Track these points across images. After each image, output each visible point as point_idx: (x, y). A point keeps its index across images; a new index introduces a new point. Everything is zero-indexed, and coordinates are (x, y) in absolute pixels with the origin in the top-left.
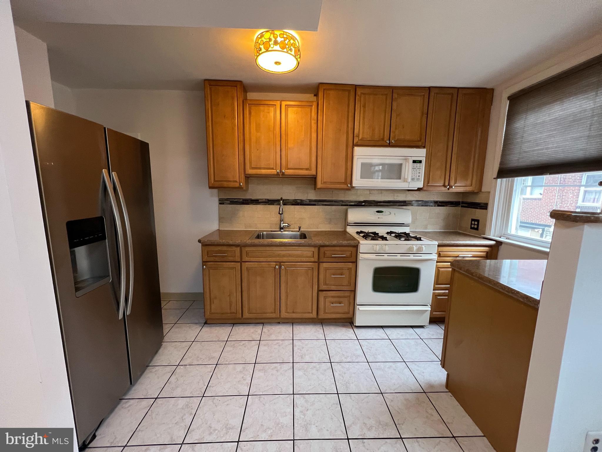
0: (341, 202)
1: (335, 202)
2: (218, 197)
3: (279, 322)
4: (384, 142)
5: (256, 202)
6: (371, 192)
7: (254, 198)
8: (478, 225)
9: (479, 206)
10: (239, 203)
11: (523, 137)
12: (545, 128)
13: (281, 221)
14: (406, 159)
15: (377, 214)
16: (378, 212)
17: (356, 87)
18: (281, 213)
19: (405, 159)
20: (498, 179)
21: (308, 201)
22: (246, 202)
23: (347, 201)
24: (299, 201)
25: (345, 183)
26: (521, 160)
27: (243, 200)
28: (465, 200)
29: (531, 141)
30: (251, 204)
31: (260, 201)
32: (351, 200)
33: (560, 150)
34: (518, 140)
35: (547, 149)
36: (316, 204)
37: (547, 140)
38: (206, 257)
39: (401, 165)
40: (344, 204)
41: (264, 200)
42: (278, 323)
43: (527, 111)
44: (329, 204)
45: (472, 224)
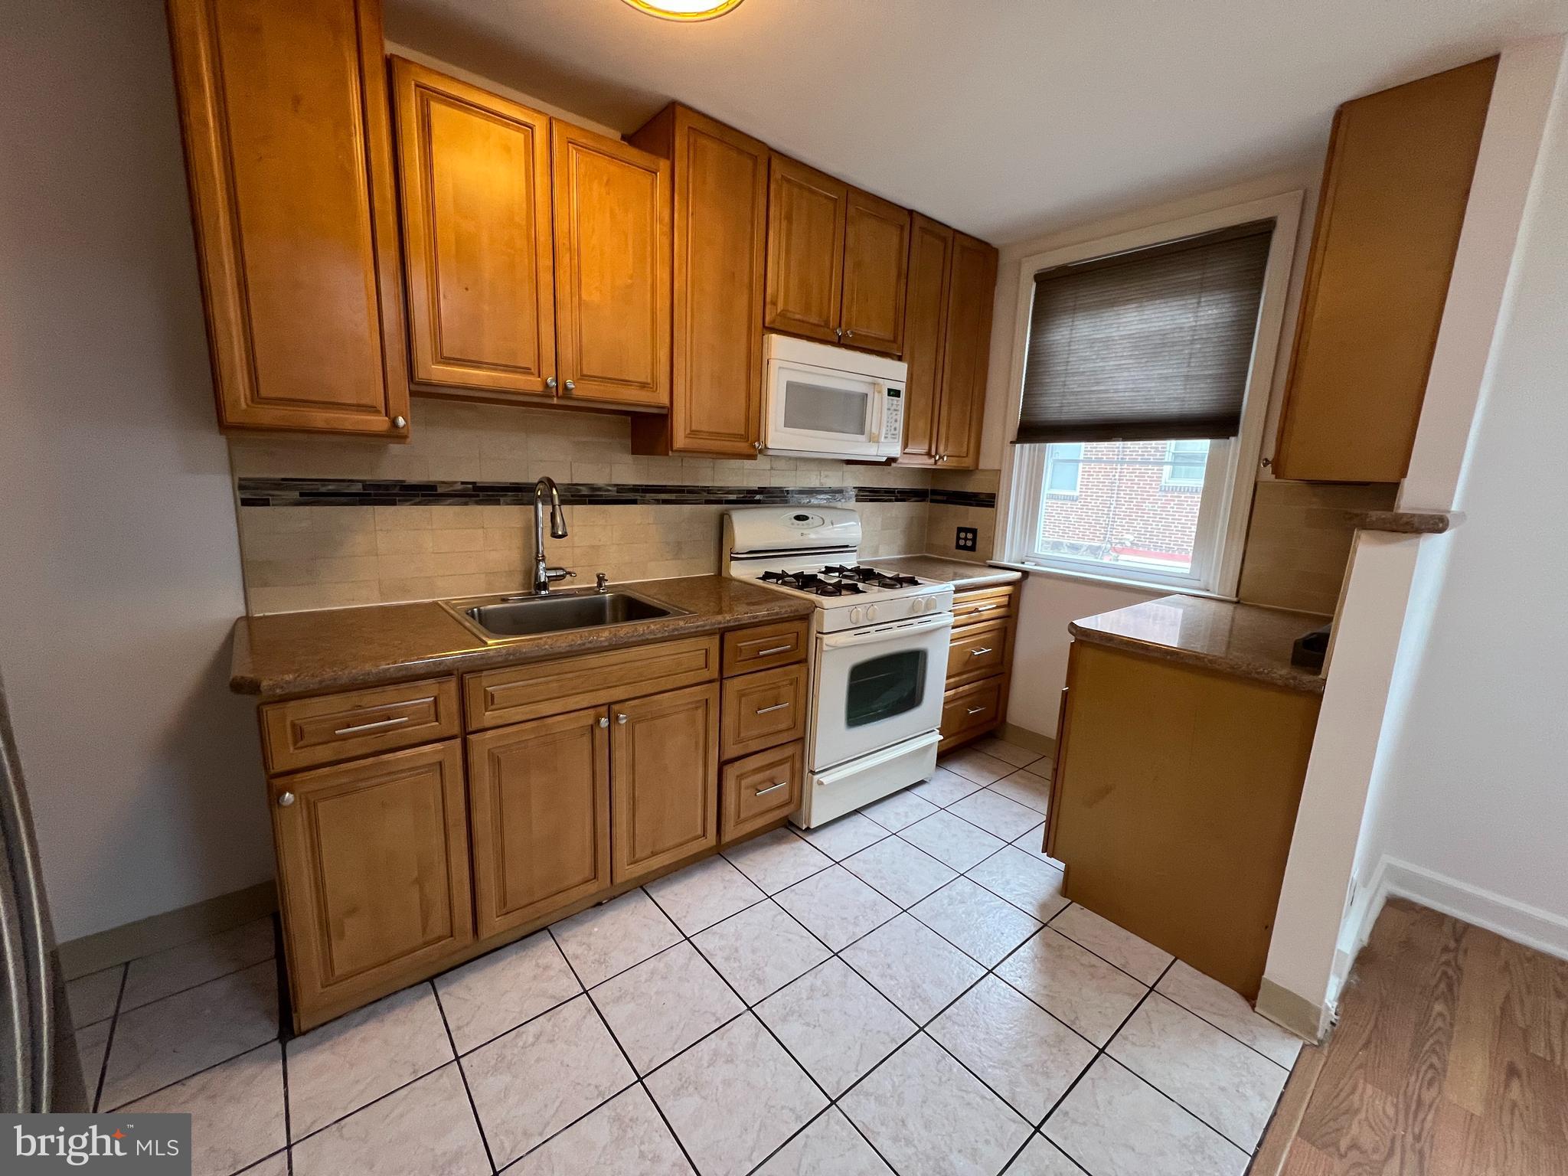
0: (705, 491)
1: (690, 492)
2: (232, 471)
3: (599, 901)
4: (828, 330)
5: (426, 493)
6: (774, 466)
7: (416, 477)
8: (974, 540)
9: (975, 500)
10: (343, 499)
11: (1070, 364)
12: (1111, 351)
13: (538, 562)
14: (875, 384)
15: (798, 524)
16: (798, 518)
17: (772, 154)
18: (560, 533)
19: (872, 383)
20: (1017, 445)
21: (615, 489)
22: (381, 495)
23: (720, 489)
24: (585, 491)
25: (745, 437)
26: (1065, 409)
27: (366, 485)
28: (940, 487)
29: (1084, 372)
30: (403, 502)
31: (440, 490)
32: (728, 487)
33: (1139, 396)
34: (1059, 368)
35: (1116, 391)
36: (639, 498)
37: (1116, 375)
38: (292, 748)
39: (864, 397)
40: (712, 497)
41: (459, 487)
42: (594, 906)
43: (1075, 310)
44: (674, 498)
45: (958, 538)
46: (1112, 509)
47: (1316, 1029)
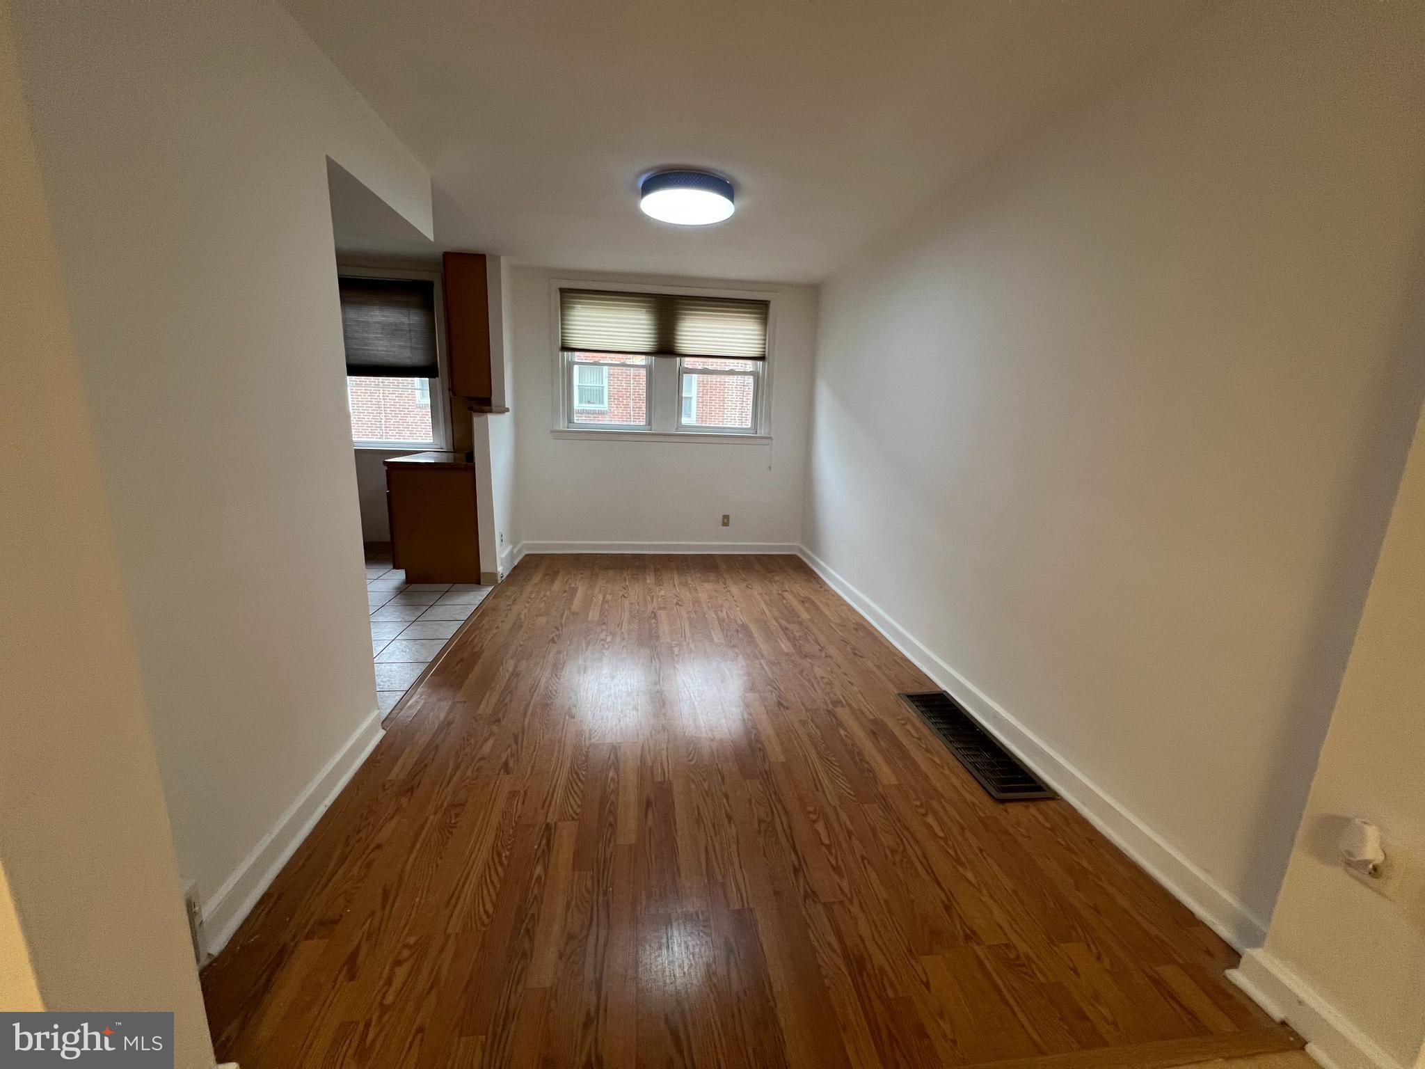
12: (372, 328)
37: (376, 342)
46: (383, 423)
47: (497, 580)
